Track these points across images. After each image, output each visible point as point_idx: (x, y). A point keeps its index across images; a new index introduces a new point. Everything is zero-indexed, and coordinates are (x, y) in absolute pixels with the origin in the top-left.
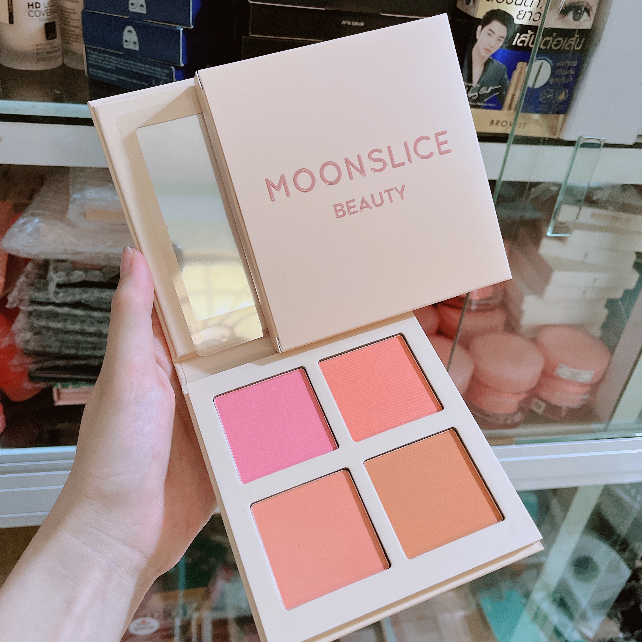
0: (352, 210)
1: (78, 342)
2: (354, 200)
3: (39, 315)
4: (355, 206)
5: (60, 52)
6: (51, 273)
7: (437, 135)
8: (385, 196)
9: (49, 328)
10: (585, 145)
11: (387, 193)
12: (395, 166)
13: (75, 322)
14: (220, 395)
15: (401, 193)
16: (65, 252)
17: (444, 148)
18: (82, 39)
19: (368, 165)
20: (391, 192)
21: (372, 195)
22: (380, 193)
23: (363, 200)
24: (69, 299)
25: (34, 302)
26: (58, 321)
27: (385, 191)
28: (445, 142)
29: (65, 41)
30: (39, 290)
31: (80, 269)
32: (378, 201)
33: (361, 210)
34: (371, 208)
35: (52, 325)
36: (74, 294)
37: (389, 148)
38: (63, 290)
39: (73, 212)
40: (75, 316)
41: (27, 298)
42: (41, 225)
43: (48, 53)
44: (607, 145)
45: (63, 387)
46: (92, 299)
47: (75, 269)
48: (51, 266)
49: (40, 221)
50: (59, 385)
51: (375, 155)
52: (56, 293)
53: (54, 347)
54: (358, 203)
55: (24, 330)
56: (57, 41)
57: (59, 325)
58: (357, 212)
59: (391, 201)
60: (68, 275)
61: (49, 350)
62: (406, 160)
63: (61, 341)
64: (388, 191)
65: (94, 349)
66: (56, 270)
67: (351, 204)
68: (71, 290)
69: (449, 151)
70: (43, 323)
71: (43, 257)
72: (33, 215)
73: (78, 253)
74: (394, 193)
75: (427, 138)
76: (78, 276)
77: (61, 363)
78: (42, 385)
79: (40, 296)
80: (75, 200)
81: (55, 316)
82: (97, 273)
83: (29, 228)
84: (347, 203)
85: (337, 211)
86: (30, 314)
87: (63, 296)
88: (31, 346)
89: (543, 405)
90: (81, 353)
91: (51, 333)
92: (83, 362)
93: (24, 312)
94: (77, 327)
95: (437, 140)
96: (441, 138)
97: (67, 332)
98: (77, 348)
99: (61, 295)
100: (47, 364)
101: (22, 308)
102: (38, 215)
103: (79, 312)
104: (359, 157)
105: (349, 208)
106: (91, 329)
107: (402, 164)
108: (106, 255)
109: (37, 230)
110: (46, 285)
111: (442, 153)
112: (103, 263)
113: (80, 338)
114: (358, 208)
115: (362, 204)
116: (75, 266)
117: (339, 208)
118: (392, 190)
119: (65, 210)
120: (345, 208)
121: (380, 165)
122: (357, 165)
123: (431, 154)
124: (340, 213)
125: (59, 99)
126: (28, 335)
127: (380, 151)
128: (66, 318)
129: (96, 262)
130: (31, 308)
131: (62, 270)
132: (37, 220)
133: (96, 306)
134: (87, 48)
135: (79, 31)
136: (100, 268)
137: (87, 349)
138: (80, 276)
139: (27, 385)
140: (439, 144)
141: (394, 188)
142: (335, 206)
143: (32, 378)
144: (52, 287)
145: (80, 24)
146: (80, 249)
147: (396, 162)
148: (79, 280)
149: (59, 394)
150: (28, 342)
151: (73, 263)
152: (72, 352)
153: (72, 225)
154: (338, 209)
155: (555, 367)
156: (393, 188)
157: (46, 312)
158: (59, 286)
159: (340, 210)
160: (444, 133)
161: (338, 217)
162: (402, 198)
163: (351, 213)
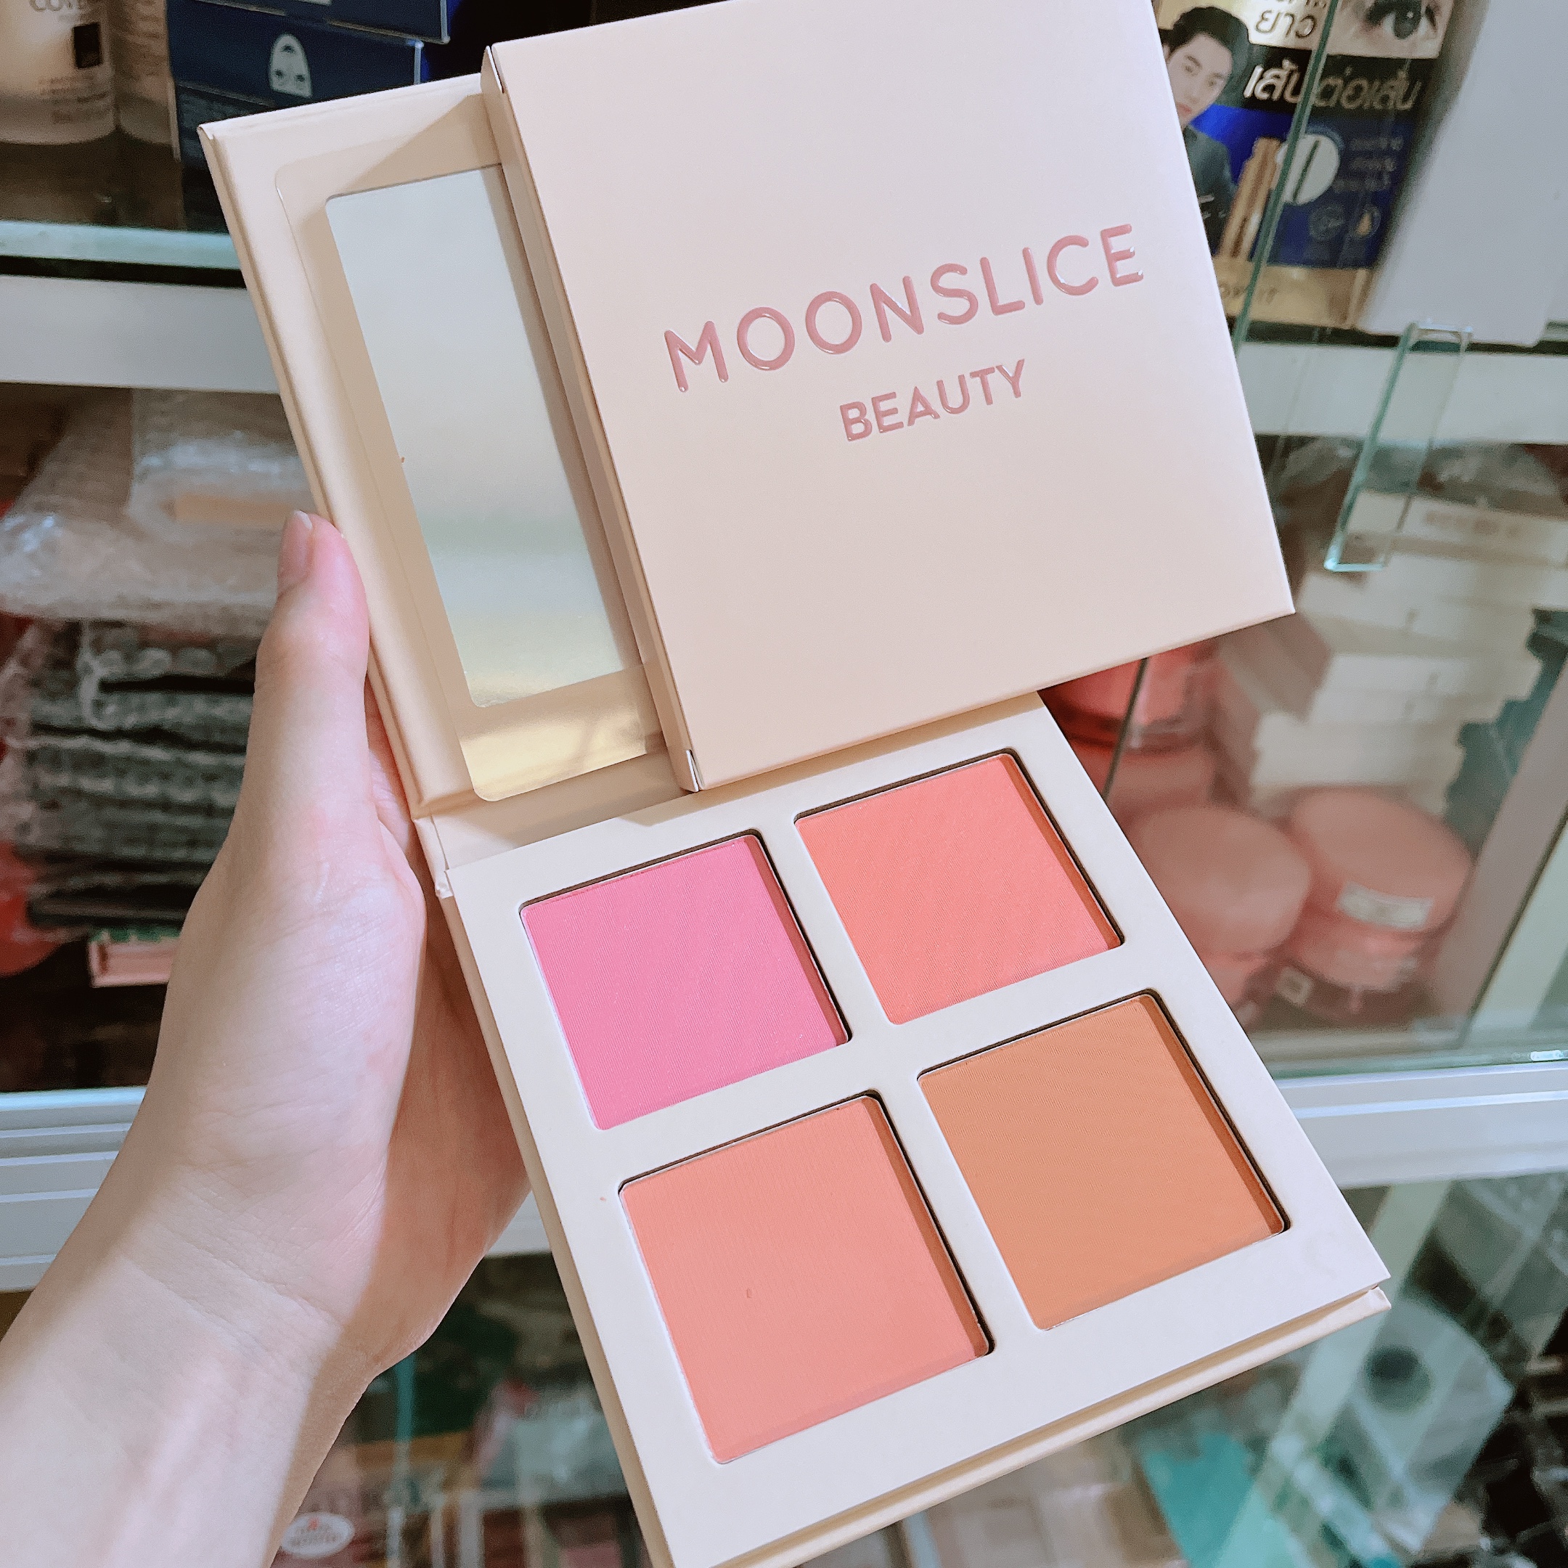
0: (887, 421)
1: (153, 828)
2: (892, 396)
3: (55, 760)
4: (894, 411)
5: (109, 100)
6: (86, 656)
7: (1106, 235)
8: (974, 385)
9: (78, 793)
10: (1423, 346)
11: (978, 379)
12: (998, 310)
13: (144, 779)
14: (537, 900)
15: (1014, 381)
16: (122, 602)
17: (1123, 268)
18: (166, 68)
19: (930, 304)
20: (989, 377)
21: (940, 384)
22: (961, 378)
23: (917, 397)
24: (130, 721)
25: (41, 728)
26: (102, 776)
27: (973, 375)
28: (1126, 255)
29: (124, 70)
30: (53, 696)
31: (159, 645)
32: (955, 399)
33: (911, 422)
34: (937, 416)
35: (88, 783)
36: (142, 708)
37: (984, 264)
38: (115, 697)
39: (141, 502)
40: (146, 762)
41: (23, 717)
42: (59, 533)
43: (80, 100)
44: (1475, 347)
45: (115, 939)
46: (188, 719)
47: (145, 644)
48: (87, 638)
49: (57, 525)
50: (105, 936)
51: (948, 281)
52: (98, 705)
53: (92, 839)
54: (903, 403)
55: (16, 797)
56: (104, 72)
57: (106, 786)
58: (900, 425)
59: (989, 400)
60: (129, 658)
61: (79, 847)
62: (1028, 298)
63: (111, 826)
64: (982, 374)
65: (193, 844)
66: (98, 648)
67: (884, 406)
68: (135, 699)
69: (1135, 278)
70: (64, 780)
71: (67, 614)
72: (41, 508)
73: (157, 606)
74: (995, 380)
75: (1082, 242)
76: (155, 662)
77: (111, 880)
78: (61, 936)
79: (58, 712)
80: (146, 472)
81: (96, 763)
82: (203, 654)
83: (30, 541)
84: (876, 401)
85: (848, 423)
86: (31, 757)
87: (115, 713)
88: (35, 838)
89: (1306, 985)
90: (159, 854)
91: (83, 805)
92: (162, 879)
93: (16, 751)
94: (151, 790)
95: (1107, 248)
96: (1117, 244)
97: (126, 803)
98: (151, 843)
99: (111, 709)
100: (76, 883)
101: (12, 742)
102: (54, 509)
103: (156, 753)
104: (907, 283)
105: (879, 415)
106: (187, 796)
107: (1017, 306)
108: (225, 609)
109: (50, 547)
110: (72, 686)
111: (1117, 282)
112: (217, 630)
113: (158, 817)
114: (903, 416)
115: (913, 405)
116: (145, 638)
117: (853, 413)
118: (991, 370)
119: (122, 497)
120: (871, 416)
121: (960, 306)
122: (903, 304)
123: (1091, 285)
124: (858, 428)
125: (107, 218)
126: (26, 811)
127: (963, 271)
128: (122, 767)
129: (198, 626)
130: (33, 743)
131: (115, 646)
132: (49, 522)
133: (197, 736)
134: (179, 91)
135: (160, 48)
136: (209, 644)
137: (174, 845)
138: (157, 663)
139: (22, 935)
140: (1113, 258)
141: (997, 367)
142: (845, 409)
143: (35, 917)
144: (88, 690)
145: (161, 28)
146: (157, 595)
147: (1002, 301)
148: (156, 672)
149: (104, 956)
150: (24, 828)
151: (143, 629)
152: (138, 852)
153: (138, 534)
154: (851, 417)
155: (1335, 892)
156: (994, 366)
157: (72, 753)
158: (107, 687)
159: (857, 421)
160: (1123, 230)
161: (852, 437)
162: (1017, 394)
163: (884, 429)
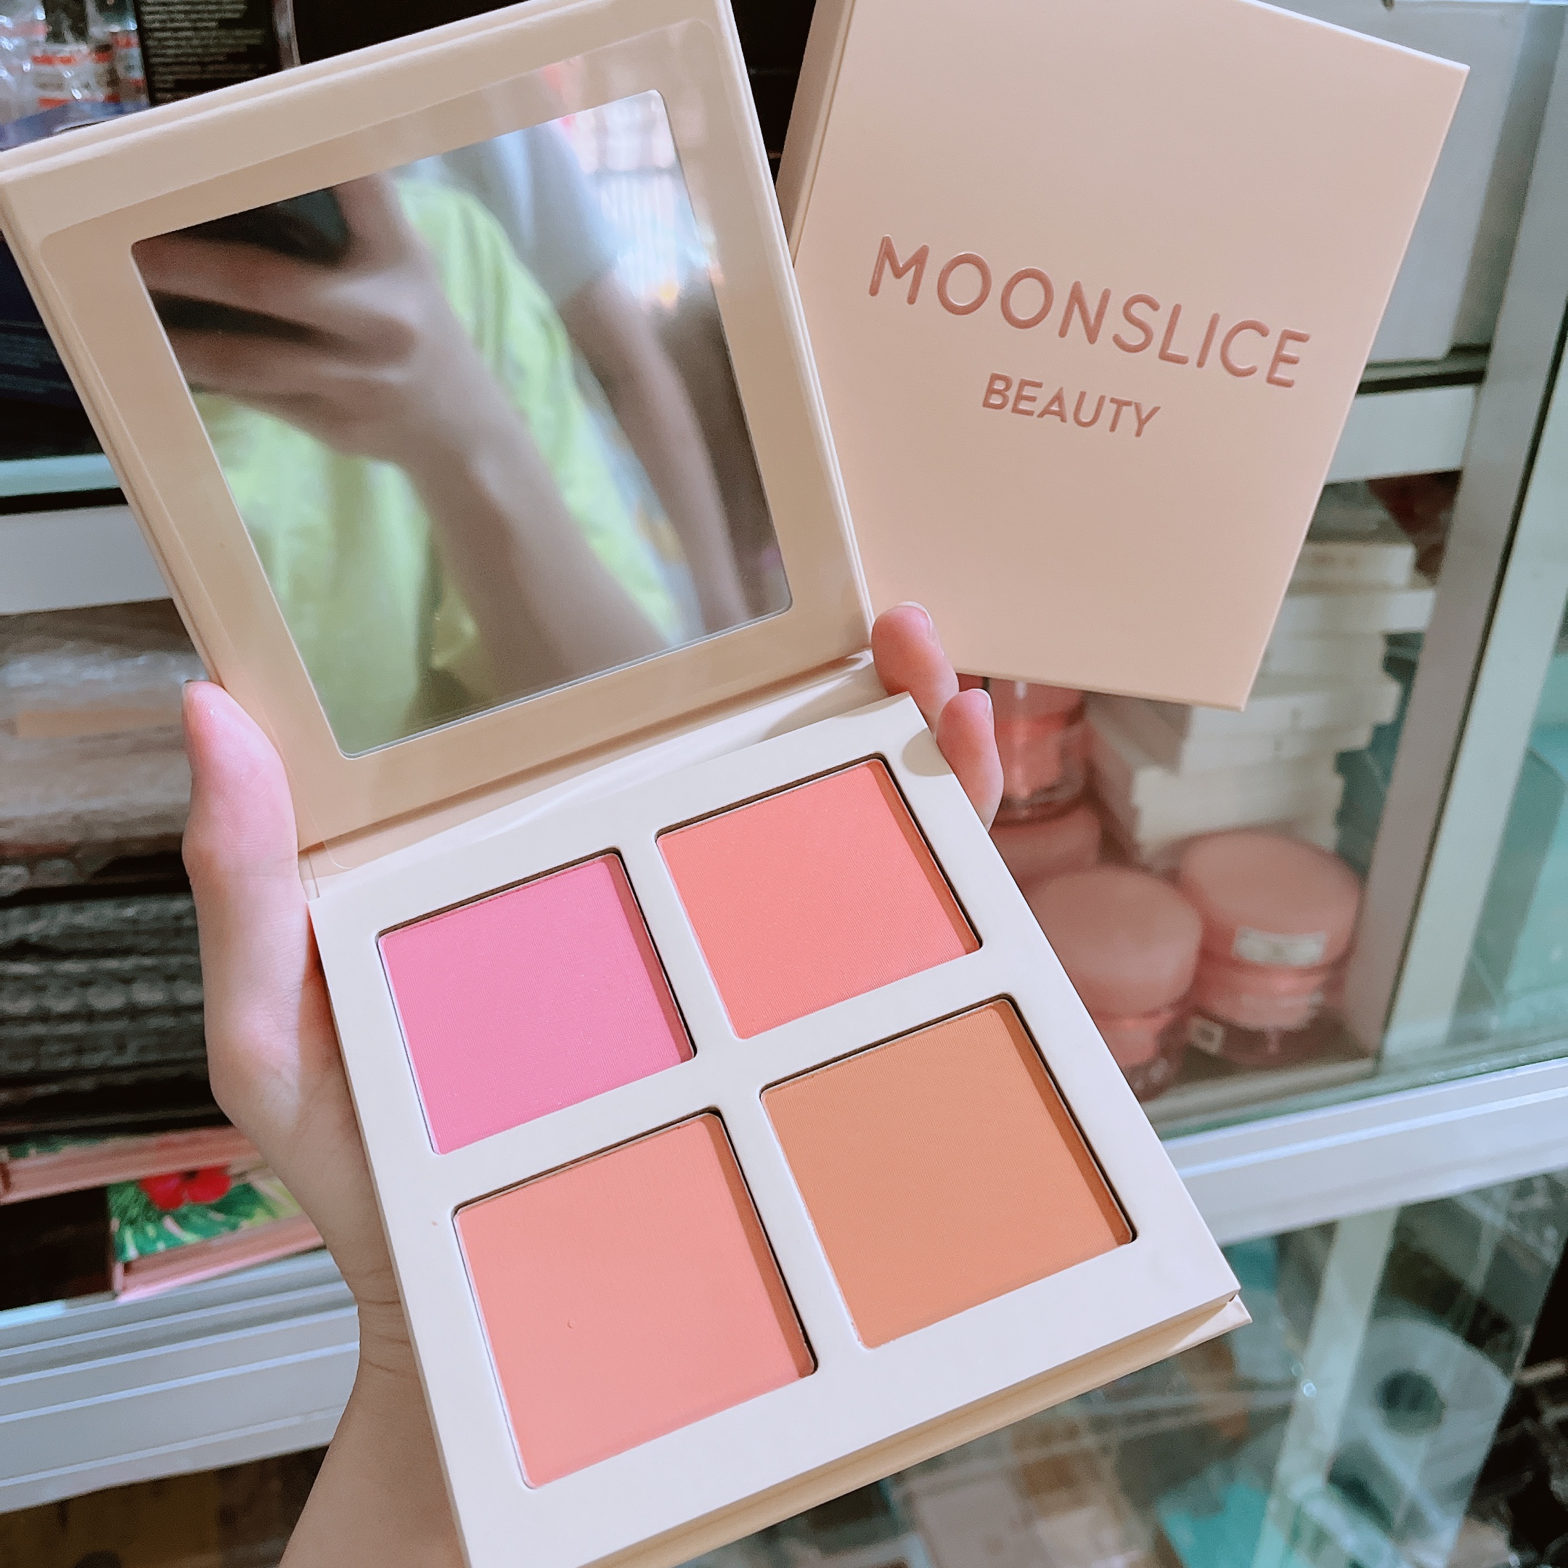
0: (1023, 405)
2: (1039, 385)
4: (1033, 399)
7: (1289, 336)
8: (1109, 410)
11: (1114, 406)
12: (1164, 356)
15: (1142, 423)
17: (1283, 372)
19: (1114, 323)
20: (1125, 408)
21: (1083, 395)
22: (1102, 398)
23: (1058, 398)
27: (1113, 400)
28: (1293, 361)
32: (1086, 416)
33: (1041, 415)
34: (1063, 420)
37: (1177, 310)
51: (1139, 310)
54: (1044, 396)
58: (1030, 413)
59: (1113, 428)
62: (1194, 358)
64: (1120, 404)
67: (1028, 391)
69: (1287, 384)
74: (1128, 412)
75: (1263, 332)
84: (1024, 383)
85: (991, 391)
95: (1281, 346)
96: (1291, 349)
104: (1105, 297)
105: (1020, 397)
107: (1181, 360)
111: (1271, 380)
114: (1038, 407)
115: (1052, 403)
117: (999, 385)
118: (1128, 404)
120: (1012, 394)
121: (1135, 337)
122: (1092, 308)
123: (1250, 372)
124: (996, 400)
127: (1155, 307)
140: (1280, 358)
141: (1136, 403)
142: (995, 377)
147: (1170, 351)
154: (995, 387)
156: (1134, 401)
159: (998, 392)
160: (1301, 338)
161: (986, 404)
162: (1138, 434)
163: (1015, 410)
